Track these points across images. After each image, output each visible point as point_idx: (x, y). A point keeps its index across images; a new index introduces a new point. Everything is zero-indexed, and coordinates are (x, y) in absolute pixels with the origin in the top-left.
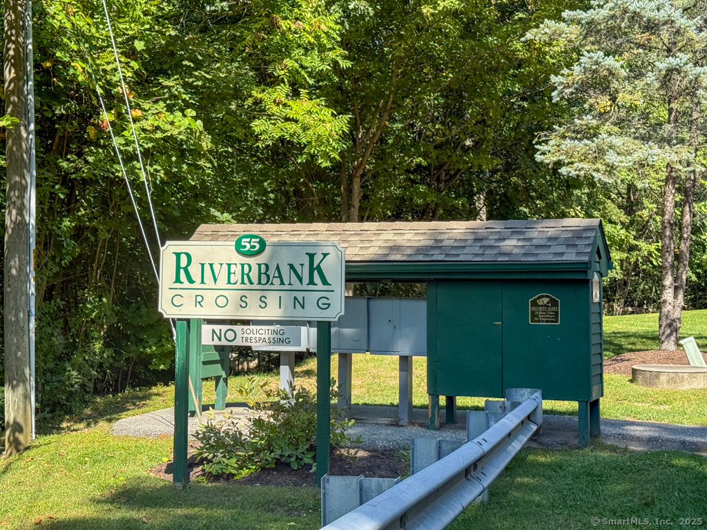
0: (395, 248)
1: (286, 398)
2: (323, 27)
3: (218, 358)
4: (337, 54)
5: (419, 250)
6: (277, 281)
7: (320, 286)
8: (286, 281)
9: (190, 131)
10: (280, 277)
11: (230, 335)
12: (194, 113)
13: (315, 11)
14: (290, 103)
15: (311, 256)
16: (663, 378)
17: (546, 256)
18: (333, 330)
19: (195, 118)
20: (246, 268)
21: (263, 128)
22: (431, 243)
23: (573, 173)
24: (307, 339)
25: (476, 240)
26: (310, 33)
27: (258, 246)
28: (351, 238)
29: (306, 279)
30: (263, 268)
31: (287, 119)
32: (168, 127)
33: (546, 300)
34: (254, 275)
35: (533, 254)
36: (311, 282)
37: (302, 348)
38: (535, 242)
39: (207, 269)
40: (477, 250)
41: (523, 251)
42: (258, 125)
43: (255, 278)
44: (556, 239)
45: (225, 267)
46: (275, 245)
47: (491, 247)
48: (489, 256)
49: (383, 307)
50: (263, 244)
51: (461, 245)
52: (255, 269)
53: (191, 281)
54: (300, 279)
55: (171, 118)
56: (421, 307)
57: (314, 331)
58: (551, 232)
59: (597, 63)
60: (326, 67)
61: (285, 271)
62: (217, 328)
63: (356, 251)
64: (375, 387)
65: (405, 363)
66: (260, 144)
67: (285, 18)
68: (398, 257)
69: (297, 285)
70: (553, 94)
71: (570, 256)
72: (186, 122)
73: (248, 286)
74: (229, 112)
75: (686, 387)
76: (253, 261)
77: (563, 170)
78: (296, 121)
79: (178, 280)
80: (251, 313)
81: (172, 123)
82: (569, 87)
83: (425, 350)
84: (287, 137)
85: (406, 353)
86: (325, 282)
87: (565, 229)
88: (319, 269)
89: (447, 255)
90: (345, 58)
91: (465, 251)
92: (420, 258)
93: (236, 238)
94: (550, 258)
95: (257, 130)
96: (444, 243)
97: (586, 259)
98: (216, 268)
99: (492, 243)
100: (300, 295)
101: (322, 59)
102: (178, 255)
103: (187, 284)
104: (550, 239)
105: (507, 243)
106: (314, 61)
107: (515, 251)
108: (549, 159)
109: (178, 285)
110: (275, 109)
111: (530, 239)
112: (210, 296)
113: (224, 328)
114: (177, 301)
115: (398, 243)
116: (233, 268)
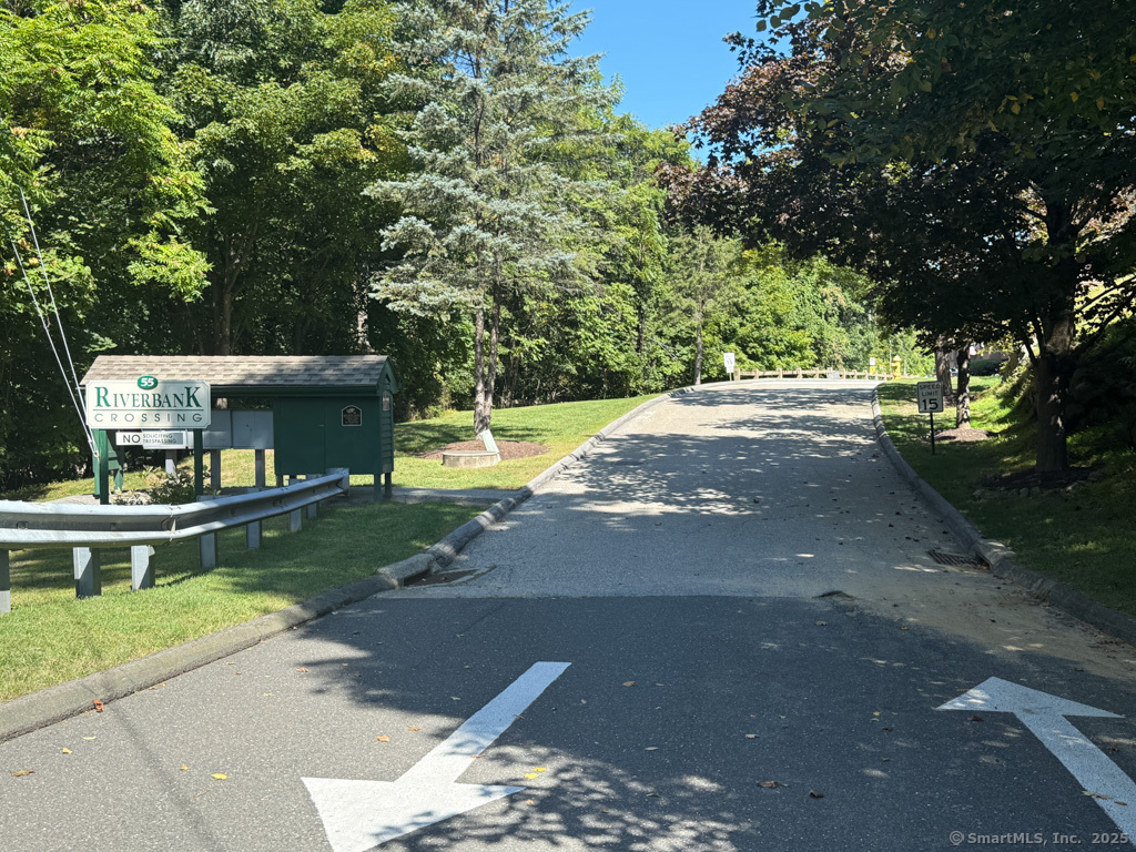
0: (251, 376)
1: (173, 479)
2: (189, 181)
3: (115, 455)
4: (204, 204)
5: (267, 377)
6: (166, 405)
7: (194, 407)
8: (172, 405)
9: (80, 275)
10: (168, 402)
11: (136, 439)
12: (82, 259)
13: (181, 168)
14: (161, 248)
15: (188, 389)
16: (462, 460)
17: (351, 382)
18: (203, 433)
19: (85, 265)
20: (145, 398)
21: (138, 270)
22: (274, 372)
23: (397, 309)
24: (188, 440)
25: (306, 370)
26: (178, 187)
27: (153, 383)
28: (218, 368)
29: (185, 403)
30: (157, 397)
31: (157, 263)
32: (61, 272)
33: (352, 410)
34: (151, 401)
35: (343, 380)
36: (189, 405)
37: (182, 447)
38: (345, 372)
39: (119, 397)
40: (305, 377)
41: (336, 378)
42: (134, 268)
43: (151, 403)
44: (358, 369)
45: (131, 397)
46: (165, 382)
47: (315, 375)
48: (314, 381)
49: (244, 417)
50: (156, 382)
51: (295, 373)
52: (151, 397)
53: (108, 405)
54: (182, 403)
55: (63, 264)
56: (270, 415)
57: (191, 434)
58: (356, 365)
59: (412, 225)
60: (194, 214)
61: (172, 399)
62: (127, 434)
63: (220, 377)
64: (244, 476)
65: (260, 455)
66: (135, 283)
67: (156, 174)
68: (251, 382)
69: (179, 406)
70: (382, 244)
71: (366, 382)
72: (76, 268)
73: (147, 408)
74: (110, 253)
75: (478, 466)
76: (150, 392)
77: (390, 306)
78: (166, 265)
79: (99, 405)
80: (151, 424)
81: (64, 269)
82: (393, 240)
83: (272, 445)
84: (158, 279)
85: (259, 448)
86: (198, 405)
87: (365, 363)
88: (193, 396)
89: (286, 381)
90: (209, 206)
91: (299, 378)
92: (267, 382)
93: (138, 377)
94: (353, 383)
95: (132, 272)
96: (284, 372)
97: (375, 383)
98: (125, 397)
99: (316, 372)
100: (181, 413)
101: (189, 208)
102: (98, 389)
103: (105, 407)
104: (354, 370)
105: (327, 372)
106: (183, 211)
107: (332, 378)
108: (379, 297)
109: (99, 408)
110: (147, 254)
111: (342, 370)
112: (121, 415)
113: (132, 434)
114: (99, 418)
115: (252, 372)
116: (136, 397)
